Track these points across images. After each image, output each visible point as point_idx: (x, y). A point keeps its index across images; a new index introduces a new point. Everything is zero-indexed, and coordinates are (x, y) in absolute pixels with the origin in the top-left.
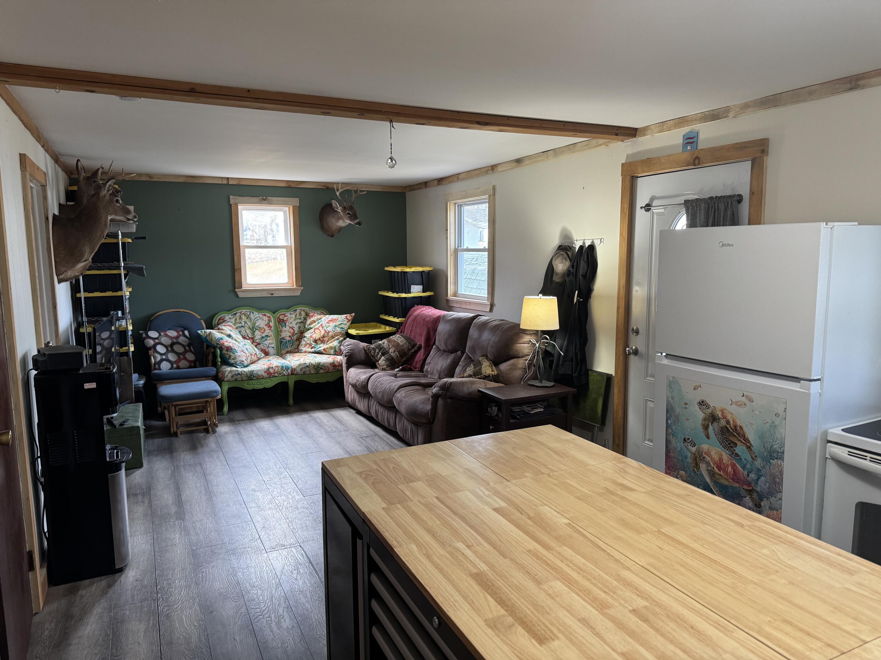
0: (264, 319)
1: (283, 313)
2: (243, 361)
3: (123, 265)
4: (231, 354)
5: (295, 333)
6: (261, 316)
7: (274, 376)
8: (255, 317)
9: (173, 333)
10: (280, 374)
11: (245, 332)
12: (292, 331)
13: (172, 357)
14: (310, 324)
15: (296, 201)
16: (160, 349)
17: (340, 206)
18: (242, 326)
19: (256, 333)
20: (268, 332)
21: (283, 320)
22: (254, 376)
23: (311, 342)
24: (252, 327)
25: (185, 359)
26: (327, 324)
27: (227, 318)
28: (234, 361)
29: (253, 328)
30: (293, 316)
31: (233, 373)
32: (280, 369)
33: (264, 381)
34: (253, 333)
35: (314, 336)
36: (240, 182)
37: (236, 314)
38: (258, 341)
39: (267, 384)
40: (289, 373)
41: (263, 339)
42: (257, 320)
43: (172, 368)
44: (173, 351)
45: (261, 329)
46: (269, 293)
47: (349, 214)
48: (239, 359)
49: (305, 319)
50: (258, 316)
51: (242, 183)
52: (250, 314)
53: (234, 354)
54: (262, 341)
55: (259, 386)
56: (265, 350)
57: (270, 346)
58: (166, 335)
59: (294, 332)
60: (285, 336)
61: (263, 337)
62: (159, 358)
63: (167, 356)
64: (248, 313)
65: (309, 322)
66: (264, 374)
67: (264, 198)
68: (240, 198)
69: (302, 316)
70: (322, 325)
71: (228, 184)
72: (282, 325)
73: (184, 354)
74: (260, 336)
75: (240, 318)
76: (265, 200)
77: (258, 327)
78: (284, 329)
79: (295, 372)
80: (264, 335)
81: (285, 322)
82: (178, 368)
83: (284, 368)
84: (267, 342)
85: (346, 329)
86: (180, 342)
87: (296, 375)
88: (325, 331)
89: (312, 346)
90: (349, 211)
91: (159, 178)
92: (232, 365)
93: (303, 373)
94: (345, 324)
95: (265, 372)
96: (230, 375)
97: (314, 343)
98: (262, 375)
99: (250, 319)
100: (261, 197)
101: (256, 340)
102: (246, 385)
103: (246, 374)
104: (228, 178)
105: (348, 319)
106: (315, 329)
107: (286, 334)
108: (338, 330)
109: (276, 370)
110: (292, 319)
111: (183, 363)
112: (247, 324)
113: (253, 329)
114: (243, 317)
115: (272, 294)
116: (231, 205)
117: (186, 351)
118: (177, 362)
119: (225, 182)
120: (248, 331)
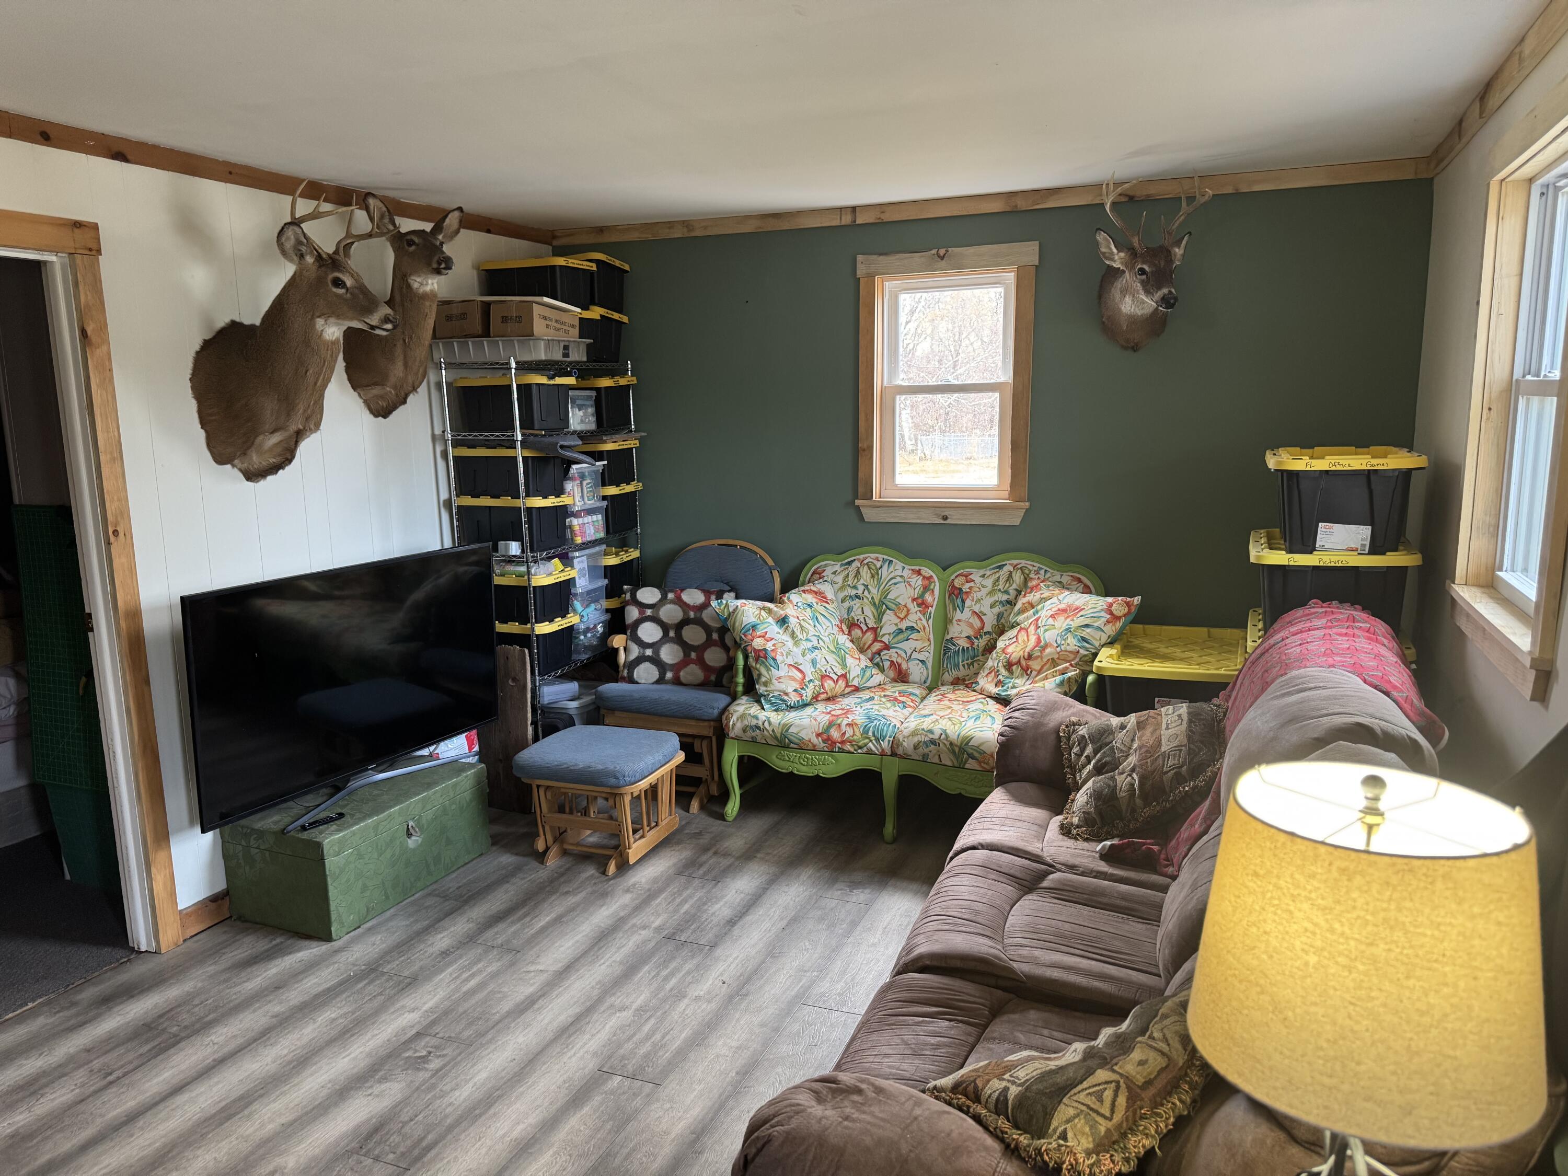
0: (912, 584)
1: (965, 571)
2: (786, 694)
3: (520, 438)
4: (763, 671)
5: (985, 630)
6: (906, 573)
7: (842, 751)
8: (892, 575)
9: (693, 597)
10: (860, 748)
11: (860, 611)
12: (977, 623)
13: (669, 654)
14: (1021, 612)
15: (1029, 252)
16: (649, 632)
17: (1119, 251)
18: (857, 597)
19: (885, 618)
20: (915, 617)
21: (960, 589)
22: (791, 741)
23: (1000, 664)
24: (880, 600)
25: (701, 662)
26: (1051, 621)
27: (828, 572)
28: (764, 688)
29: (882, 603)
30: (989, 582)
31: (746, 722)
32: (858, 734)
33: (816, 757)
34: (879, 617)
35: (1010, 650)
36: (883, 216)
37: (849, 563)
38: (886, 639)
39: (824, 768)
40: (883, 750)
41: (901, 637)
42: (895, 584)
43: (661, 680)
44: (679, 641)
45: (899, 608)
46: (938, 515)
47: (1142, 272)
48: (776, 686)
49: (1019, 592)
50: (899, 572)
51: (887, 217)
52: (881, 567)
53: (768, 670)
54: (895, 640)
55: (804, 769)
56: (900, 665)
57: (915, 655)
58: (679, 601)
59: (983, 628)
60: (956, 635)
61: (900, 631)
62: (635, 651)
63: (657, 652)
64: (879, 564)
65: (1019, 606)
66: (815, 740)
67: (942, 252)
68: (882, 257)
69: (1014, 586)
70: (1037, 620)
71: (854, 225)
72: (954, 605)
73: (701, 649)
74: (895, 628)
75: (858, 574)
76: (942, 258)
77: (893, 601)
78: (958, 615)
79: (900, 751)
80: (903, 626)
81: (964, 597)
82: (677, 681)
83: (870, 734)
84: (908, 646)
85: (1097, 644)
86: (705, 619)
87: (902, 757)
88: (1039, 639)
89: (1000, 677)
90: (1143, 263)
91: (705, 228)
92: (758, 699)
93: (921, 758)
94: (1099, 629)
95: (818, 735)
96: (739, 725)
97: (1003, 671)
98: (810, 741)
99: (879, 580)
100: (934, 251)
101: (884, 635)
102: (774, 757)
103: (773, 731)
104: (854, 209)
105: (1111, 613)
106: (1021, 629)
107: (959, 628)
108: (1072, 643)
109: (847, 735)
110: (984, 591)
111: (692, 673)
112: (869, 592)
113: (881, 607)
114: (865, 572)
115: (945, 518)
116: (858, 280)
117: (709, 643)
118: (677, 668)
119: (847, 219)
120: (869, 611)
